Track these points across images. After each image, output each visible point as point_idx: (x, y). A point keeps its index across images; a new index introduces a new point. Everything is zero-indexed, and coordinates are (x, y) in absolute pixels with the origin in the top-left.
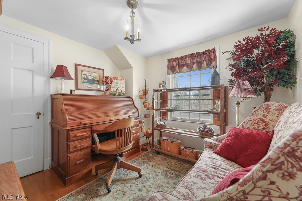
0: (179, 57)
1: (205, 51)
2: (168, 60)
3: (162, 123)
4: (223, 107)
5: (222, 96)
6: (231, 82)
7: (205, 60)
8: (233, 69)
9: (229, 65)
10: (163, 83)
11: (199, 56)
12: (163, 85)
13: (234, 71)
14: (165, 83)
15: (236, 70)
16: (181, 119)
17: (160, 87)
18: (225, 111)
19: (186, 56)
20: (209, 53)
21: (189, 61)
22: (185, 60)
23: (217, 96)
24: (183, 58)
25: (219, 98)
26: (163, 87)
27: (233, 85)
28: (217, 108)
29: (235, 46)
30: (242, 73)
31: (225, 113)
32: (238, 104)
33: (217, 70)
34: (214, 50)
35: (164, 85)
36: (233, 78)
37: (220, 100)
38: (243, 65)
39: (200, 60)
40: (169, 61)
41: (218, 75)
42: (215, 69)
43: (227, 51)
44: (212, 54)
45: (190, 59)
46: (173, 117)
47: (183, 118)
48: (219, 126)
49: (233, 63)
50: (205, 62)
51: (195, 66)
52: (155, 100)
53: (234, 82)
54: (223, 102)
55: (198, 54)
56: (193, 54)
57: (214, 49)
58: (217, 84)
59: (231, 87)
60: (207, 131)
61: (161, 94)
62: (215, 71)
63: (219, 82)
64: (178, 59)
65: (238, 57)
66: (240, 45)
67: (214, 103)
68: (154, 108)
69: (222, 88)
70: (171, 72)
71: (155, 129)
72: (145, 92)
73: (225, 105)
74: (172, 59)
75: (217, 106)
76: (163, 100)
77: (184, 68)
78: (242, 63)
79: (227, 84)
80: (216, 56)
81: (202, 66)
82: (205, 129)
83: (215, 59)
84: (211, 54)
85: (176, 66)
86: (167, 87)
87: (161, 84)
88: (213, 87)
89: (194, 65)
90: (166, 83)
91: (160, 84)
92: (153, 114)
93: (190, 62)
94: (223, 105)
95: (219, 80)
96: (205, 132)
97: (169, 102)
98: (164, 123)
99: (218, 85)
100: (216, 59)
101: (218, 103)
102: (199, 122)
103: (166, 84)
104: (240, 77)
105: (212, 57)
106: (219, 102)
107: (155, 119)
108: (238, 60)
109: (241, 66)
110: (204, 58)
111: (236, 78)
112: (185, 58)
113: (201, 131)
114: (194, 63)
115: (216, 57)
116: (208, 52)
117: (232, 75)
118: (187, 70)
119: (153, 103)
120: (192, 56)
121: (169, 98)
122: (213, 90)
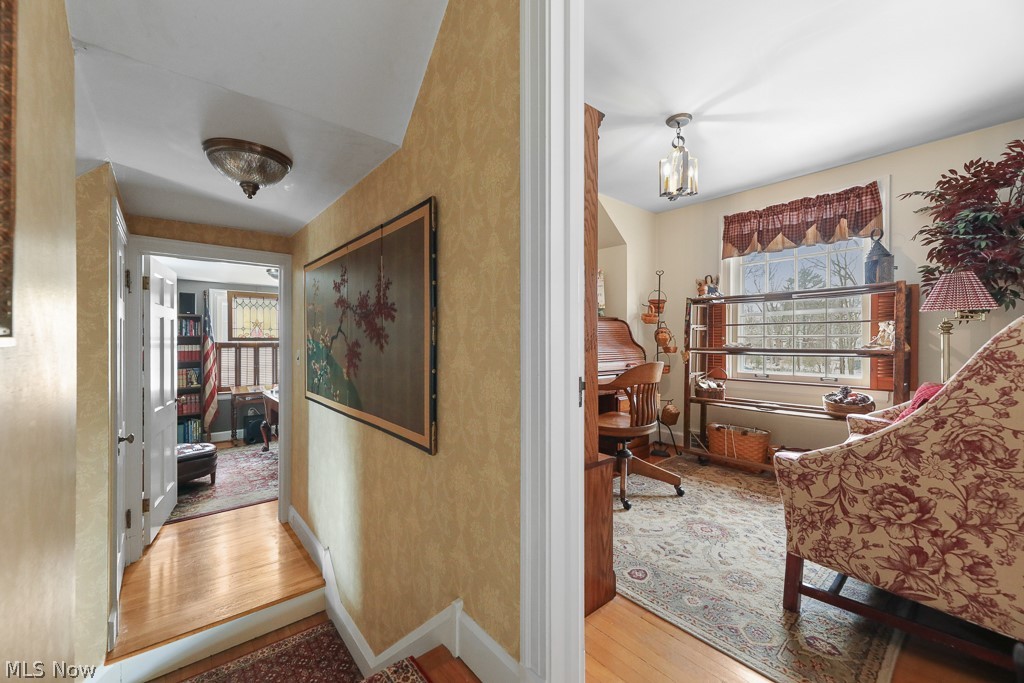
0: (761, 209)
1: (846, 192)
2: (726, 218)
3: (713, 385)
4: (902, 338)
5: (900, 310)
6: (928, 273)
7: (845, 217)
8: (933, 241)
9: (921, 232)
10: (709, 279)
11: (826, 205)
12: (709, 287)
13: (937, 244)
14: (714, 281)
15: (941, 244)
16: (768, 376)
17: (701, 291)
18: (907, 348)
19: (783, 205)
20: (859, 196)
21: (794, 219)
22: (780, 216)
23: (883, 312)
24: (773, 211)
25: (889, 316)
26: (712, 290)
27: (933, 282)
28: (883, 341)
29: (939, 183)
30: (962, 251)
31: (909, 353)
32: (947, 328)
33: (884, 242)
34: (873, 190)
35: (712, 286)
36: (934, 264)
37: (891, 322)
38: (962, 231)
39: (828, 214)
40: (729, 221)
41: (888, 255)
42: (876, 238)
43: (917, 193)
44: (867, 200)
45: (795, 213)
46: (739, 371)
47: (772, 375)
48: (890, 391)
49: (932, 226)
50: (844, 222)
51: (811, 231)
52: (692, 327)
53: (937, 273)
54: (902, 325)
55: (824, 201)
56: (805, 199)
57: (874, 184)
58: (882, 279)
59: (926, 288)
60: (854, 400)
61: (704, 309)
62: (878, 246)
63: (890, 275)
64: (758, 215)
65: (949, 210)
66: (956, 180)
67: (875, 331)
68: (691, 347)
69: (900, 290)
70: (737, 251)
71: (692, 401)
72: (657, 305)
73: (910, 332)
74: (738, 215)
75: (884, 336)
76: (711, 327)
77: (775, 240)
78: (961, 226)
79: (916, 279)
80: (880, 203)
81: (834, 231)
82: (846, 397)
83: (877, 211)
84: (864, 198)
85: (750, 235)
86: (721, 291)
87: (703, 283)
88: (871, 289)
89: (808, 228)
90: (718, 279)
91: (700, 284)
92: (688, 361)
93: (795, 223)
94: (903, 333)
95: (890, 270)
96: (848, 403)
97: (729, 331)
98: (719, 386)
99: (886, 283)
100: (880, 211)
101: (888, 329)
102: (823, 383)
103: (717, 283)
104: (955, 260)
105: (868, 208)
106: (891, 327)
107: (692, 375)
108: (950, 219)
109: (958, 233)
110: (841, 211)
111: (944, 263)
112: (782, 212)
113: (835, 401)
114: (808, 225)
115: (880, 207)
116: (856, 192)
117: (930, 255)
118: (786, 245)
119: (687, 332)
120: (805, 204)
121: (729, 320)
122: (870, 295)
